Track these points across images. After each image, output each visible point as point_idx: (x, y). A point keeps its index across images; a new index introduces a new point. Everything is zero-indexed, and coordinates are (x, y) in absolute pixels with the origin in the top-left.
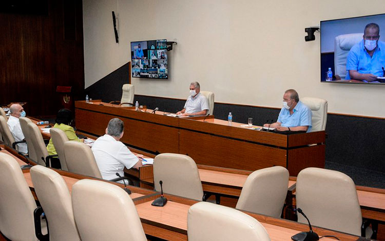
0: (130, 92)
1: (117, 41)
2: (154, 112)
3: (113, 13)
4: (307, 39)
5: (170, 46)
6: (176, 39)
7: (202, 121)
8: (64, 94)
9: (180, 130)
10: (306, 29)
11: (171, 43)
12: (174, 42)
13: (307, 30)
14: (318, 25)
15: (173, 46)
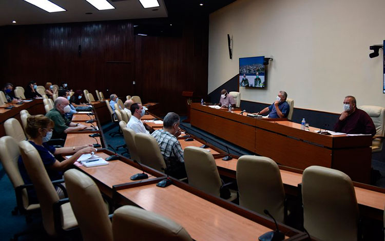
0: (238, 98)
1: (231, 58)
2: (242, 113)
3: (228, 35)
4: (372, 56)
5: (266, 61)
6: (272, 56)
7: (273, 122)
8: (188, 98)
9: (257, 129)
10: (370, 47)
11: (268, 59)
12: (270, 59)
13: (372, 48)
14: (382, 43)
15: (269, 62)
